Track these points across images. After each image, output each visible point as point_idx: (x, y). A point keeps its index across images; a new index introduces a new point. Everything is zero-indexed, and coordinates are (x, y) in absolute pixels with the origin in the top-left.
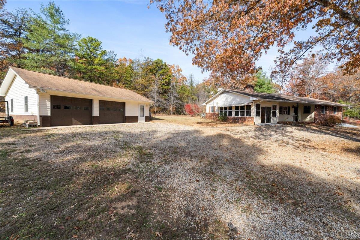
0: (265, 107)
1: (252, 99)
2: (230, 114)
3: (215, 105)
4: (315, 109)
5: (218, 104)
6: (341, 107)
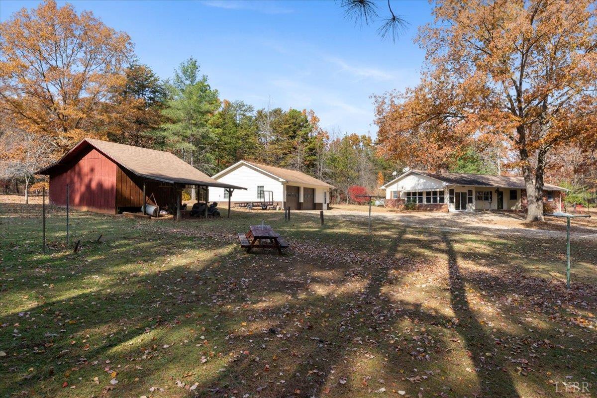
0: (460, 193)
1: (445, 184)
2: (421, 200)
3: (400, 189)
5: (404, 189)
6: (559, 191)
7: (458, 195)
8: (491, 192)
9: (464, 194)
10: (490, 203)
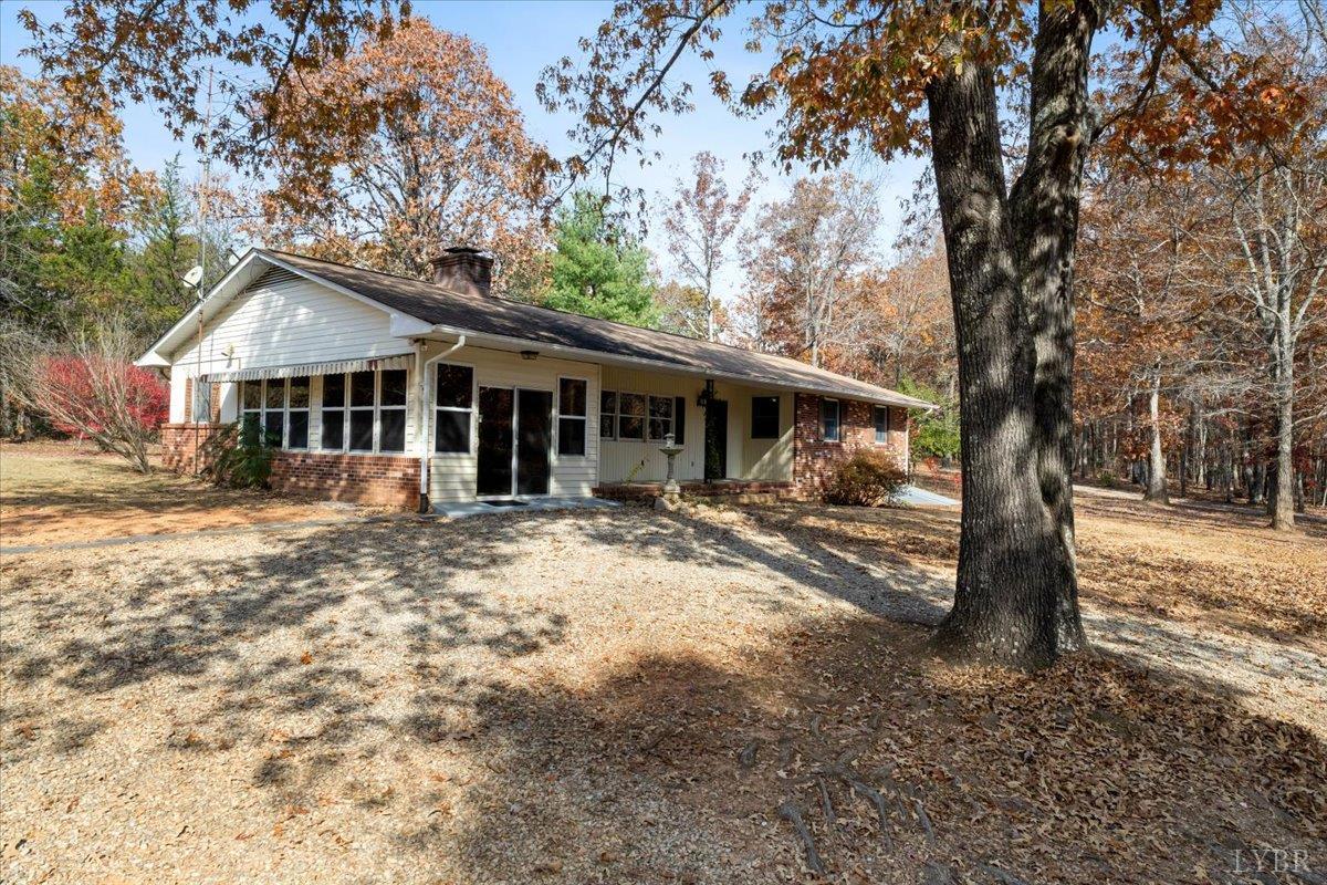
0: (512, 391)
2: (300, 431)
3: (219, 367)
4: (796, 415)
6: (904, 409)
7: (494, 403)
8: (681, 402)
9: (534, 404)
10: (671, 454)
